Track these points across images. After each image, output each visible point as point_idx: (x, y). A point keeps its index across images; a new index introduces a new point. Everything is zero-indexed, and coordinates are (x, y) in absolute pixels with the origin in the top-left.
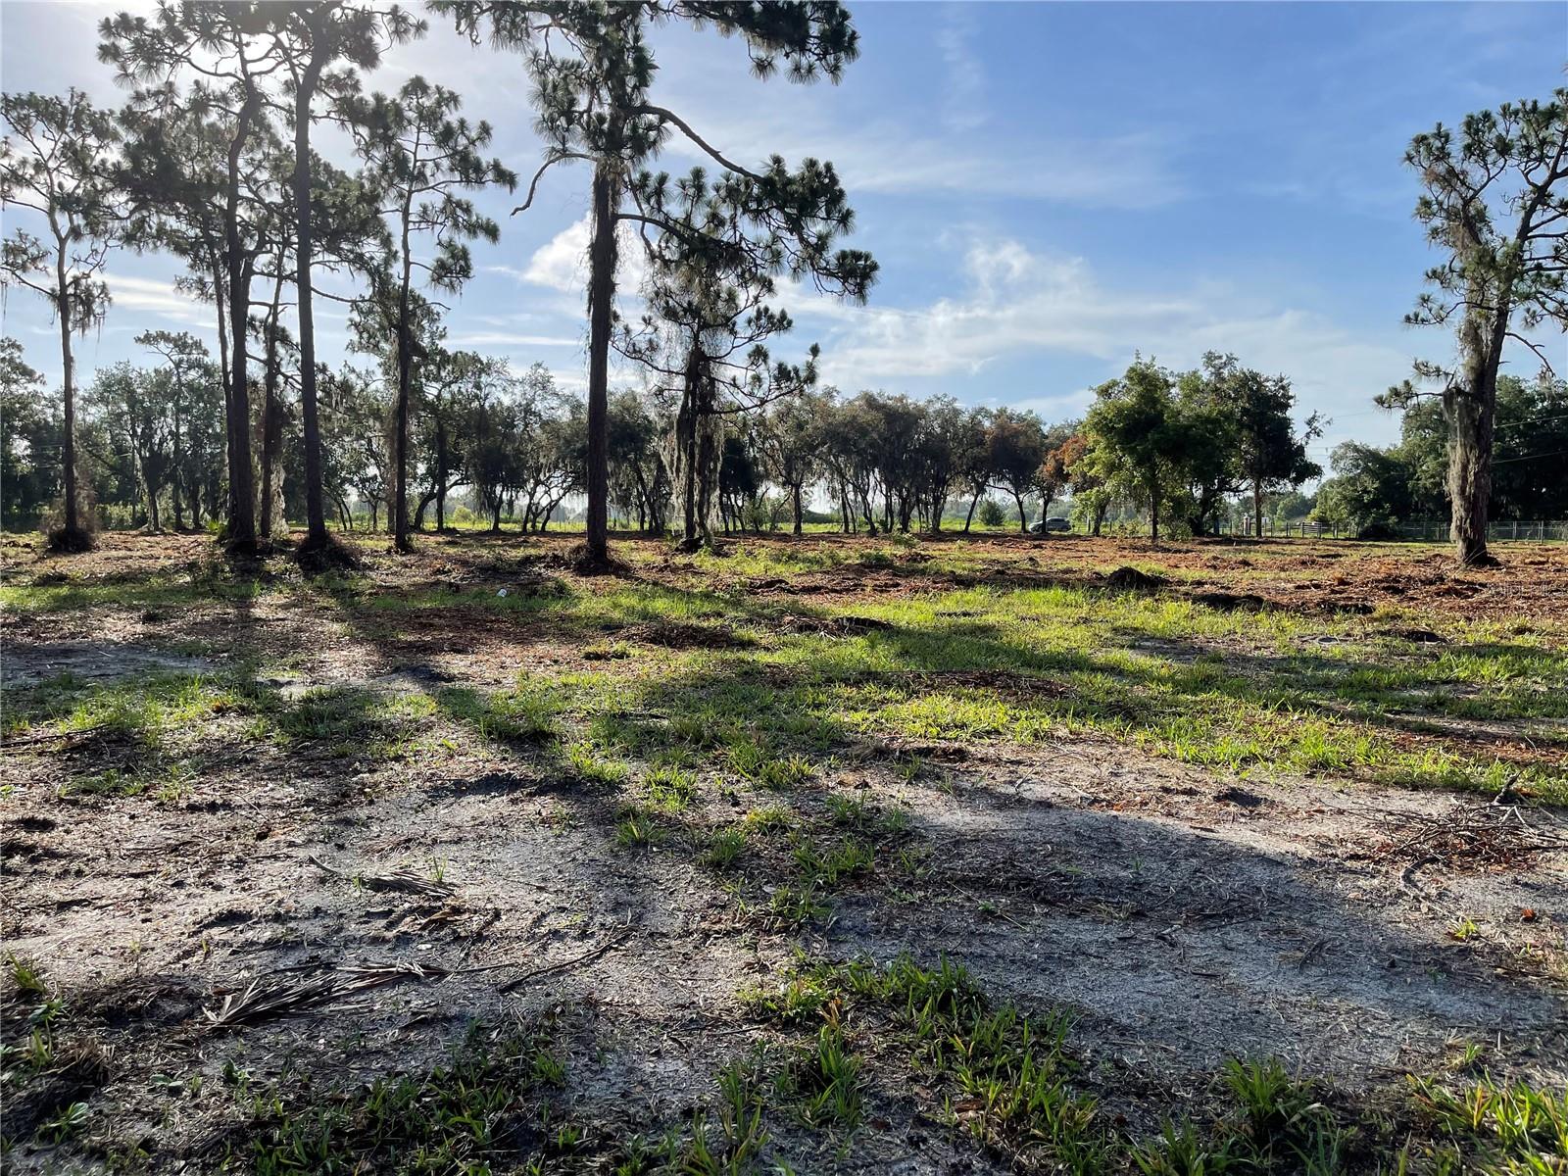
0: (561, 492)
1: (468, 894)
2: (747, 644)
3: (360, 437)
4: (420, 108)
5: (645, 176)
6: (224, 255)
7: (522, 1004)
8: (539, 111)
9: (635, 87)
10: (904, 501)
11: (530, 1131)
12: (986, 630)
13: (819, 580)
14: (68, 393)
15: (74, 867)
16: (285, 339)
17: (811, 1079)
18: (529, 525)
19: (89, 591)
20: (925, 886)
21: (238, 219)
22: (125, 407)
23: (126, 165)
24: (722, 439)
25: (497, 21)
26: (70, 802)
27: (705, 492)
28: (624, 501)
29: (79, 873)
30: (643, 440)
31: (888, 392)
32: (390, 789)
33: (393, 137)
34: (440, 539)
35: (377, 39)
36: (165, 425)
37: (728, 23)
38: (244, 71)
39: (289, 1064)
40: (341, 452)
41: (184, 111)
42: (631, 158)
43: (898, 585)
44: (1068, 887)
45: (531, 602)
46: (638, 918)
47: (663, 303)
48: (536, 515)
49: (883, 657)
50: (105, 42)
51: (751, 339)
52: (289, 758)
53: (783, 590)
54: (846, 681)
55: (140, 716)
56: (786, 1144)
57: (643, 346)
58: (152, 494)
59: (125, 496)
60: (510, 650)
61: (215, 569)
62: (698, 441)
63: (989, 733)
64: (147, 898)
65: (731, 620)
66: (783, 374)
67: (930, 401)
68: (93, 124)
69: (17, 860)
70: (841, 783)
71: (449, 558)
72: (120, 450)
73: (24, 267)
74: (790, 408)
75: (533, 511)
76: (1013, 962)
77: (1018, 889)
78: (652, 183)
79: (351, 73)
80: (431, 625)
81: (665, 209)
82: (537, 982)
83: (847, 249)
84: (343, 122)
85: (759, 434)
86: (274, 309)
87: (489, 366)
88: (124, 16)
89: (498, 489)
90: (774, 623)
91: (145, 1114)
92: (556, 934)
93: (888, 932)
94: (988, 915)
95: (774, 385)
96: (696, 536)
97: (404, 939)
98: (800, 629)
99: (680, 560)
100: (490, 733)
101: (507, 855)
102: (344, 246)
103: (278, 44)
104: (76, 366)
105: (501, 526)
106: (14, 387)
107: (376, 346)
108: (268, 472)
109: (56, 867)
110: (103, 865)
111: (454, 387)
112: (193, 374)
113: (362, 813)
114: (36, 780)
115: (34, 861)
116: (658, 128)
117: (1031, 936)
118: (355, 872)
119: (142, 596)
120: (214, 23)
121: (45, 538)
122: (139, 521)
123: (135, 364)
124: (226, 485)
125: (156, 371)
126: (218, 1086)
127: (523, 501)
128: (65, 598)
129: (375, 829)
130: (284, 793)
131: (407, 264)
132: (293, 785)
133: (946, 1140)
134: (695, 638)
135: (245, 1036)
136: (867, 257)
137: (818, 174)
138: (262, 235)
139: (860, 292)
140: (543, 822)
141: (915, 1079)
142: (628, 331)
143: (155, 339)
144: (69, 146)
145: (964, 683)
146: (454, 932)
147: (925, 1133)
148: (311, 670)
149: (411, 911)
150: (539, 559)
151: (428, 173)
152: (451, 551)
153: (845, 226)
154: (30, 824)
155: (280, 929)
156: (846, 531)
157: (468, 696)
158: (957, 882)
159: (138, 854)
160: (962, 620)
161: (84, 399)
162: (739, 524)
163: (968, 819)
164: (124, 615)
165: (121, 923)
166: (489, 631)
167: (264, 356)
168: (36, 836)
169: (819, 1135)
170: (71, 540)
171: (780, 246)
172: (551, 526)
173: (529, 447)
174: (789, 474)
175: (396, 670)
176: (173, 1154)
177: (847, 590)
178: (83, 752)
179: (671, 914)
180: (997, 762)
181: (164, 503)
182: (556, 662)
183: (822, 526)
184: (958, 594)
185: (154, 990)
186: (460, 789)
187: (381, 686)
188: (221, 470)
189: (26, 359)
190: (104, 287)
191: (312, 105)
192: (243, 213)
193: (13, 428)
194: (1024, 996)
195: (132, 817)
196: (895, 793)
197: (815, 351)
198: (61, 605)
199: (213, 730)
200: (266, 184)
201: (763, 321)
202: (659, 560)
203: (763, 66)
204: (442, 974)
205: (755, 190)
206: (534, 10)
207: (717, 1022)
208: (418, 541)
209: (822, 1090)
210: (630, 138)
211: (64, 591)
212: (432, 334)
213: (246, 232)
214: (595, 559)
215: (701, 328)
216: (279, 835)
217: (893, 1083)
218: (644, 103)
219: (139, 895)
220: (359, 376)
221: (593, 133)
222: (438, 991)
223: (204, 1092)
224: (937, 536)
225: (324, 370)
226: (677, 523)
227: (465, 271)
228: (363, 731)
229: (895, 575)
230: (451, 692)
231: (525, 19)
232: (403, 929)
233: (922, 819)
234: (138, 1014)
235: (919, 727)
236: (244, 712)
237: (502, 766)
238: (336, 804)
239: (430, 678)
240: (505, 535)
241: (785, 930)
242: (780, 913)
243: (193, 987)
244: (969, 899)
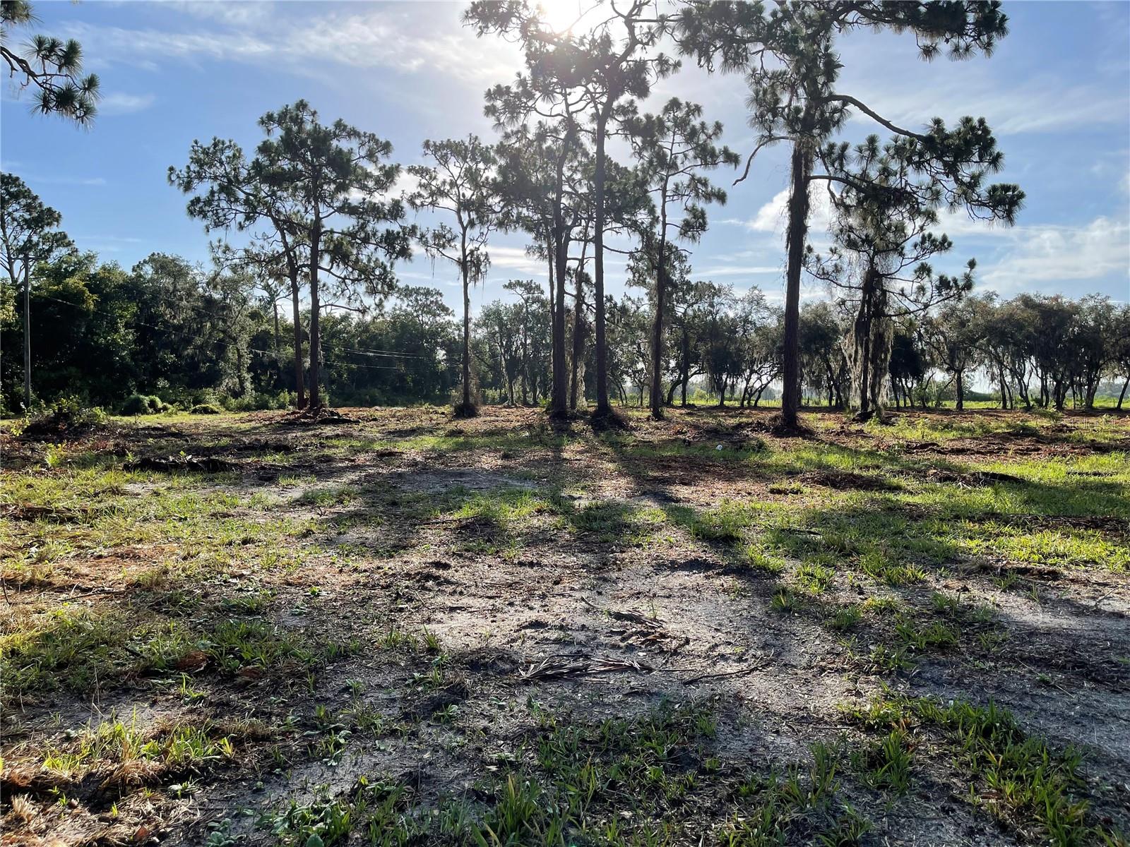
0: (769, 378)
1: (671, 628)
2: (896, 489)
3: (633, 343)
4: (675, 118)
5: (832, 146)
6: (553, 230)
7: (695, 693)
8: (753, 111)
9: (825, 84)
10: (1059, 383)
11: (690, 758)
12: (1112, 487)
13: (967, 444)
14: (467, 321)
15: (459, 589)
16: (588, 281)
17: (876, 760)
18: (745, 403)
19: (474, 440)
20: (996, 660)
21: (562, 206)
22: (497, 329)
23: (499, 179)
24: (892, 336)
25: (725, 54)
26: (458, 555)
27: (878, 375)
28: (816, 384)
29: (461, 593)
30: (831, 339)
31: (1044, 294)
32: (631, 562)
33: (657, 141)
34: (683, 412)
35: (648, 77)
36: (518, 339)
37: (900, 24)
38: (567, 111)
39: (561, 705)
40: (621, 353)
41: (532, 141)
42: (819, 135)
43: (1039, 449)
44: (1116, 672)
45: (738, 454)
46: (778, 654)
47: (846, 237)
48: (751, 395)
49: (1008, 502)
50: (488, 104)
51: (916, 259)
52: (575, 541)
53: (934, 450)
54: (971, 519)
55: (496, 512)
56: (853, 795)
57: (830, 269)
58: (510, 382)
59: (496, 384)
60: (720, 485)
61: (543, 428)
62: (872, 337)
63: (1086, 563)
64: (494, 610)
65: (886, 472)
66: (944, 284)
67: (1083, 300)
68: (481, 155)
69: (430, 583)
70: (946, 587)
71: (687, 424)
72: (494, 355)
73: (444, 246)
74: (953, 310)
75: (749, 392)
76: (1053, 715)
77: (1073, 668)
78: (837, 151)
79: (632, 102)
80: (670, 466)
81: (845, 169)
82: (707, 682)
83: (998, 184)
84: (626, 135)
85: (927, 331)
86: (581, 262)
87: (720, 290)
88: (499, 86)
89: (724, 377)
90: (921, 474)
91: (486, 716)
92: (723, 657)
93: (958, 685)
94: (1045, 683)
95: (936, 292)
96: (869, 410)
97: (631, 648)
98: (940, 480)
99: (855, 427)
100: (697, 535)
101: (699, 608)
102: (625, 216)
103: (588, 91)
104: (471, 304)
105: (726, 403)
106: (438, 318)
107: (644, 281)
108: (575, 367)
109: (450, 589)
110: (473, 590)
111: (696, 307)
112: (535, 306)
113: (614, 575)
114: (442, 543)
115: (439, 584)
116: (841, 111)
117: (1075, 701)
118: (606, 608)
119: (502, 444)
120: (550, 83)
121: (452, 409)
122: (503, 399)
123: (503, 302)
124: (551, 376)
125: (515, 305)
126: (523, 708)
127: (742, 385)
128: (462, 444)
129: (621, 585)
130: (570, 560)
131: (665, 224)
132: (576, 556)
133: (969, 813)
134: (854, 482)
135: (539, 686)
136: (1015, 188)
137: (973, 128)
138: (576, 215)
139: (1009, 216)
140: (724, 591)
141: (956, 775)
142: (818, 259)
143: (514, 285)
144: (469, 170)
145: (1075, 526)
146: (660, 647)
147: (955, 807)
148: (594, 491)
149: (636, 633)
150: (748, 425)
151: (679, 162)
152: (688, 419)
153: (995, 166)
154: (438, 565)
155: (562, 634)
156: (1005, 407)
157: (689, 512)
158: (1023, 660)
159: (492, 586)
160: (1092, 478)
161: (475, 324)
162: (908, 401)
163: (1047, 619)
164: (492, 454)
165: (481, 622)
166: (707, 472)
167: (575, 293)
168: (441, 572)
169: (877, 794)
170: (466, 411)
171: (939, 187)
172: (762, 403)
173: (747, 346)
174: (952, 361)
175: (644, 494)
176: (498, 737)
177: (991, 453)
178: (466, 529)
179: (801, 655)
180: (1086, 583)
181: (517, 388)
182: (749, 494)
183: (983, 403)
184: (1094, 458)
185: (495, 655)
186: (674, 566)
187: (633, 503)
188: (549, 366)
189: (445, 301)
190: (487, 255)
191: (607, 127)
192: (565, 201)
193: (437, 343)
194: (1055, 737)
195: (490, 566)
196: (987, 597)
197: (972, 264)
198: (459, 448)
199: (535, 522)
200: (580, 181)
201: (927, 244)
202: (837, 427)
203: (928, 52)
204: (650, 670)
205: (919, 147)
206: (751, 42)
207: (820, 721)
208: (667, 412)
209: (882, 766)
210: (819, 121)
211: (461, 439)
212: (682, 271)
213: (567, 214)
214: (788, 425)
215: (876, 253)
216: (566, 582)
217: (938, 775)
218: (831, 93)
219: (491, 608)
220: (633, 303)
221: (792, 121)
222: (647, 679)
223: (516, 710)
224: (1091, 411)
225: (610, 299)
226: (856, 401)
227: (703, 227)
228: (620, 528)
229: (1038, 442)
230: (677, 509)
231: (745, 49)
232: (630, 642)
233: (1007, 616)
234: (485, 665)
235: (1024, 554)
236: (553, 513)
237: (702, 555)
238: (599, 569)
239: (664, 499)
240: (728, 409)
241: (880, 673)
242: (877, 662)
243: (515, 657)
244: (1031, 672)
